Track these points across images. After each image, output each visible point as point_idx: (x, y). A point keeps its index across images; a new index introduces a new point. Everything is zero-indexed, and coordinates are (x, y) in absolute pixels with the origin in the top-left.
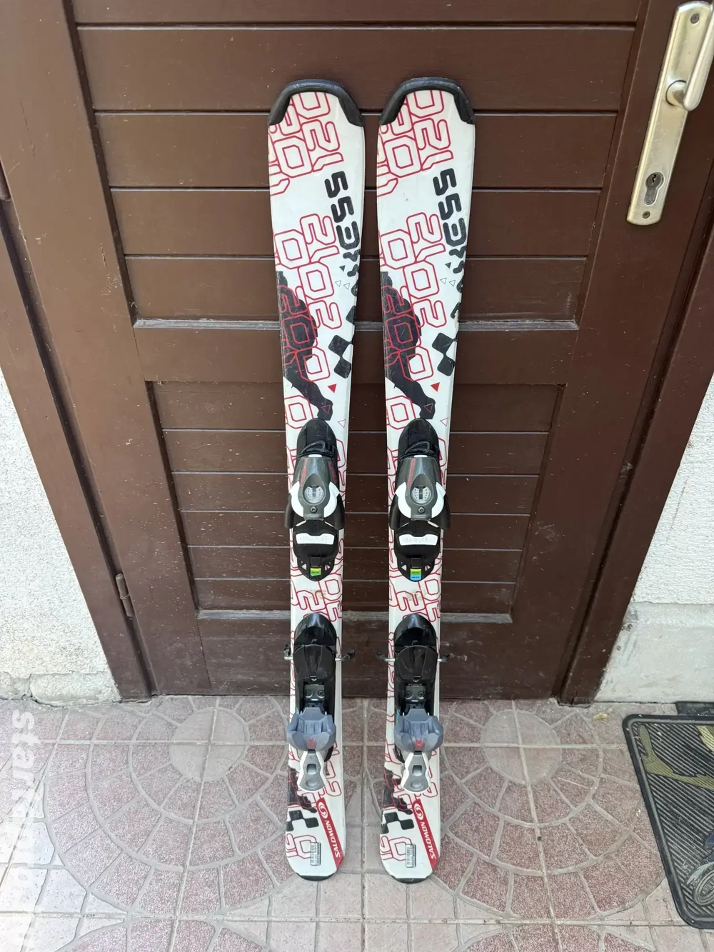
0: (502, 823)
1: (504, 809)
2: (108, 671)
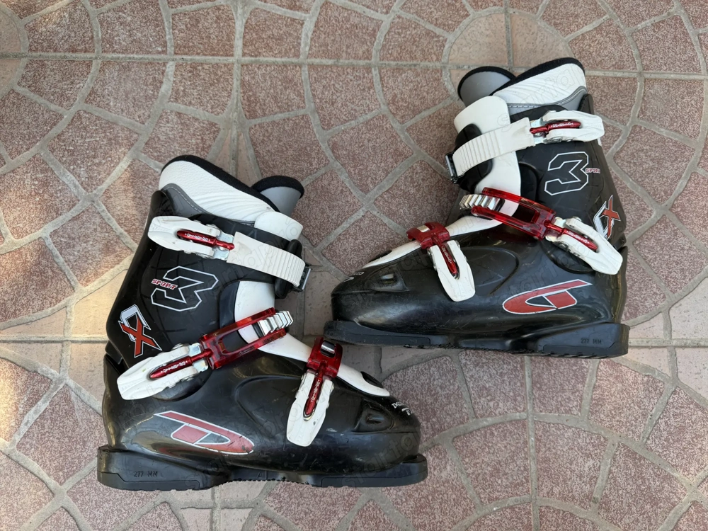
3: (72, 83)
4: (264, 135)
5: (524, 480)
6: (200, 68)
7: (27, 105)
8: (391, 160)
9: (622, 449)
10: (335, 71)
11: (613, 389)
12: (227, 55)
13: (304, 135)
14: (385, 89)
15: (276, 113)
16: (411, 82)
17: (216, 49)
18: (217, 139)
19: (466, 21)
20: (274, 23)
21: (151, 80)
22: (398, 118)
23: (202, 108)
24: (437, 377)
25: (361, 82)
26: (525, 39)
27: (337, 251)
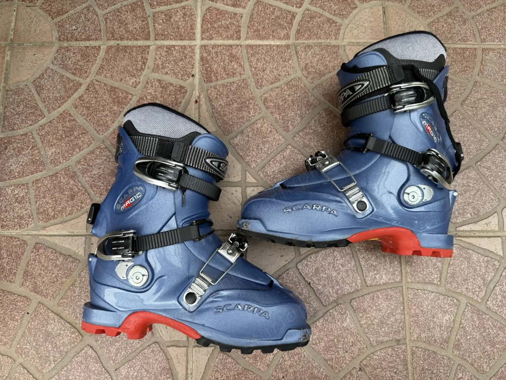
3: (88, 61)
4: (217, 94)
5: (400, 329)
6: (173, 49)
7: (58, 77)
8: (304, 109)
9: (470, 308)
10: (265, 48)
11: (463, 267)
12: (191, 40)
13: (244, 93)
14: (300, 60)
15: (225, 79)
16: (318, 54)
17: (184, 36)
18: (185, 98)
19: (355, 12)
20: (222, 16)
21: (140, 58)
22: (309, 79)
23: (175, 76)
24: (339, 258)
25: (283, 55)
26: (397, 23)
27: (268, 172)
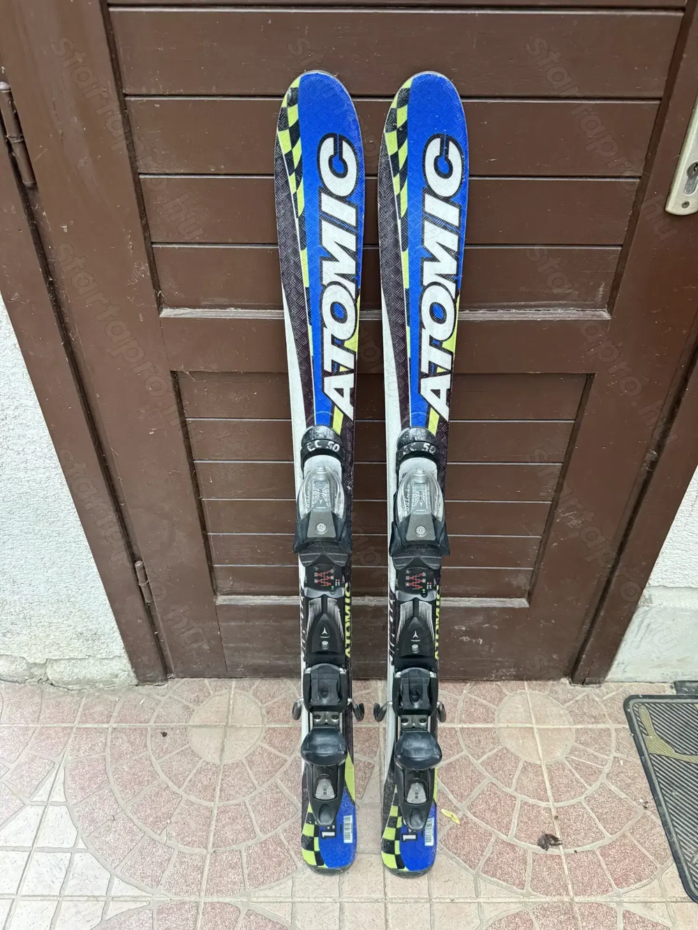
0: (518, 804)
1: (520, 788)
2: (125, 656)
